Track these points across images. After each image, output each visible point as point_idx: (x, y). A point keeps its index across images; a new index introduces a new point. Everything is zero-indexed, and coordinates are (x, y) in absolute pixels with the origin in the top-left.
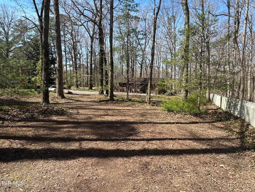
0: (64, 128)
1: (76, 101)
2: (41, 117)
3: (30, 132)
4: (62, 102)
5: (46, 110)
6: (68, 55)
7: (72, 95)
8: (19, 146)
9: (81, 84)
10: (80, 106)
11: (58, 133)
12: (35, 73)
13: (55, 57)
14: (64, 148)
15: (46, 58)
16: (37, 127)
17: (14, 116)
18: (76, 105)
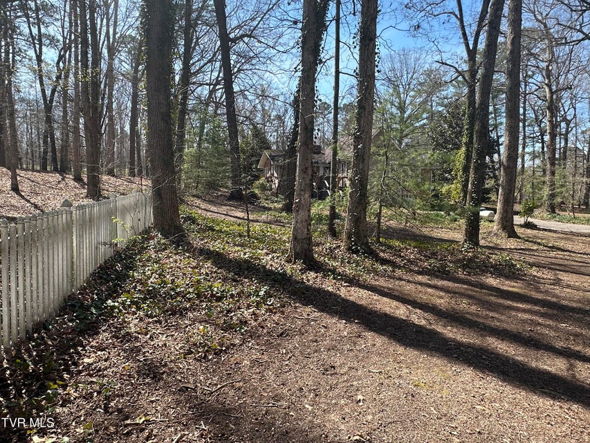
0: (518, 309)
1: (550, 247)
2: (461, 274)
3: (442, 301)
4: (508, 247)
5: (470, 260)
6: (530, 128)
7: (535, 231)
8: (423, 322)
9: (562, 203)
10: (561, 262)
11: (503, 318)
12: (446, 178)
13: (496, 138)
14: (522, 361)
15: (480, 142)
16: (455, 293)
17: (409, 260)
18: (549, 260)
